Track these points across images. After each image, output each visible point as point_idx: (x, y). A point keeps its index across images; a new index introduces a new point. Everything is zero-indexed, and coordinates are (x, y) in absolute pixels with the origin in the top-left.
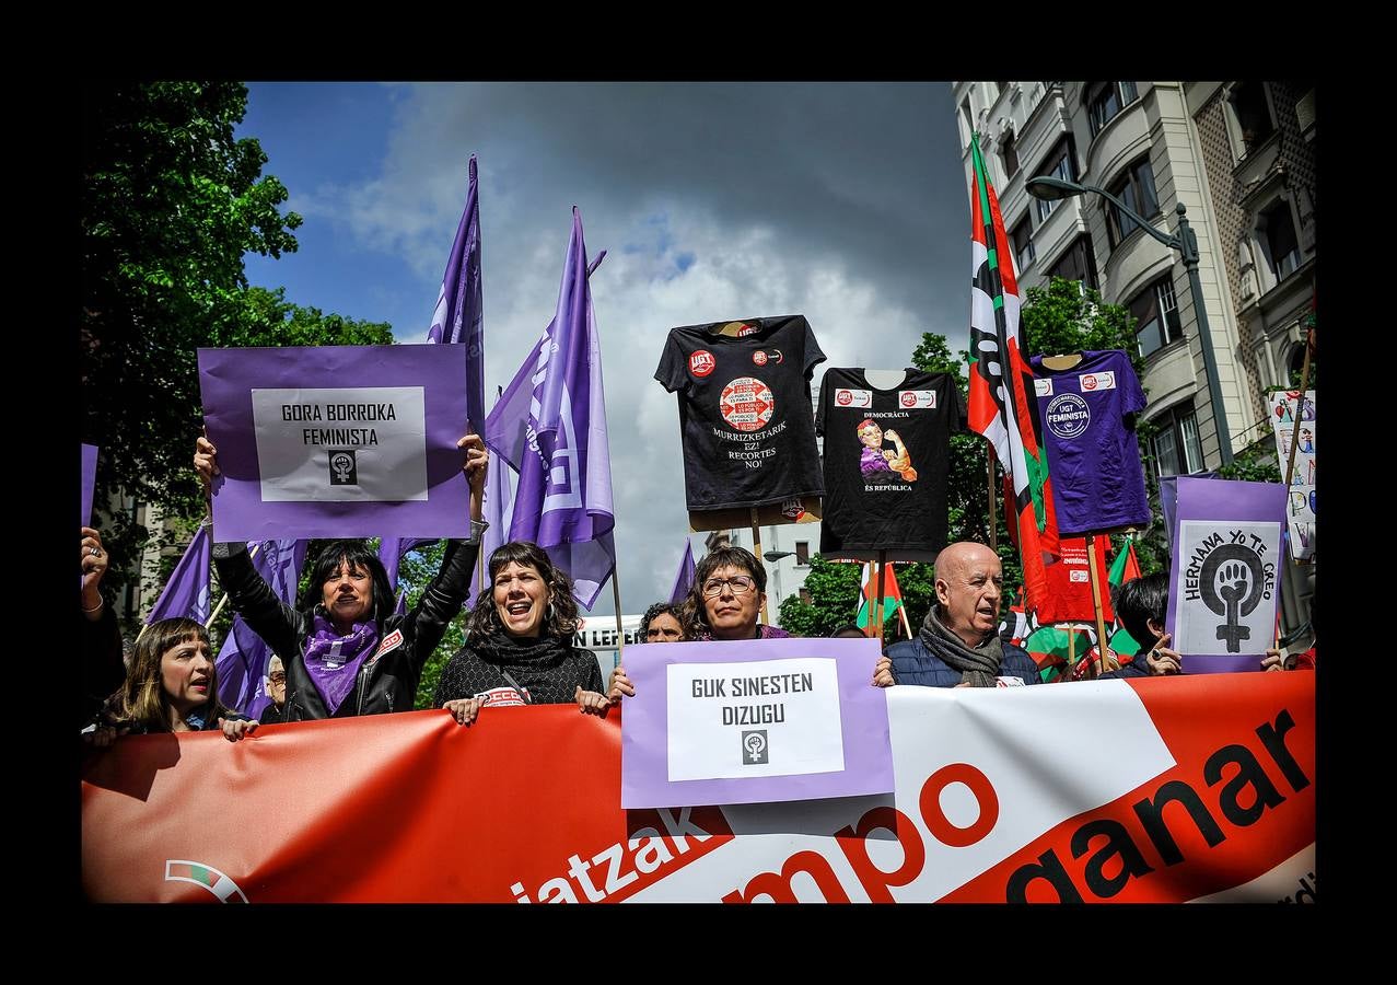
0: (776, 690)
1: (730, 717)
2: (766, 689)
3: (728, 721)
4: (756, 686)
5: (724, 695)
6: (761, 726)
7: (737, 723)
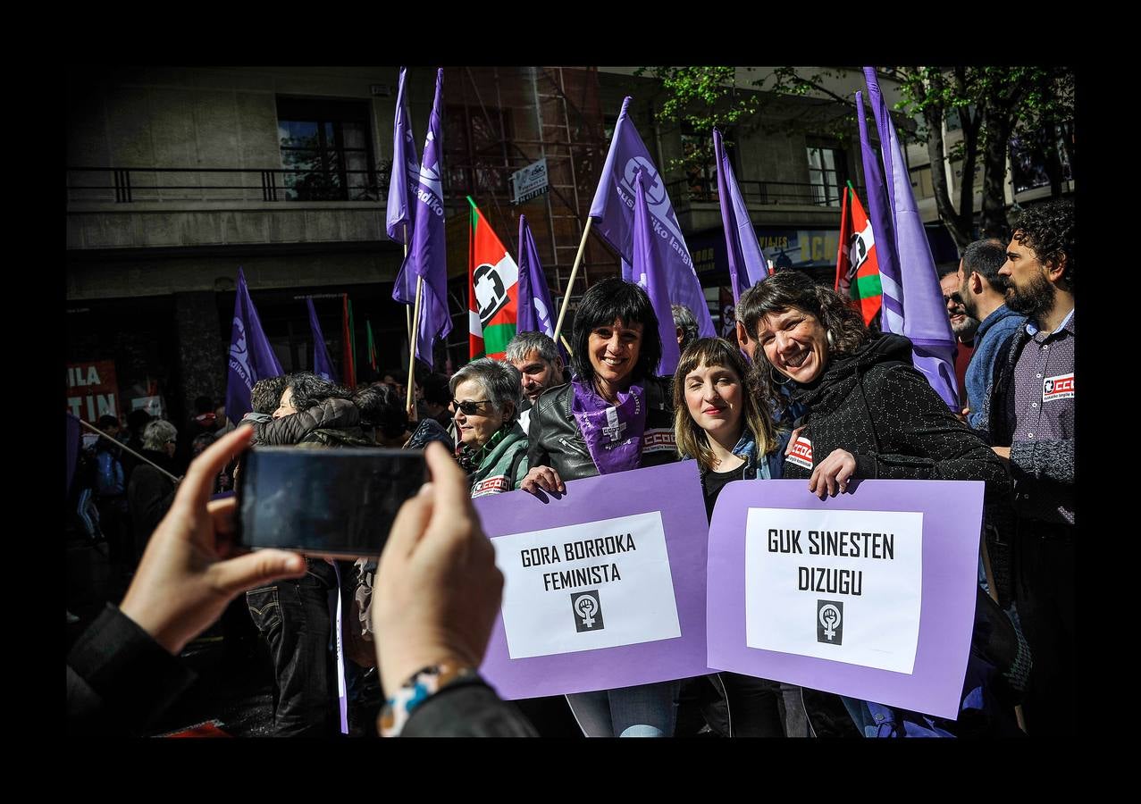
0: (855, 552)
1: (806, 579)
2: (846, 549)
3: (804, 585)
4: (832, 543)
5: (801, 552)
6: (837, 597)
7: (813, 590)
